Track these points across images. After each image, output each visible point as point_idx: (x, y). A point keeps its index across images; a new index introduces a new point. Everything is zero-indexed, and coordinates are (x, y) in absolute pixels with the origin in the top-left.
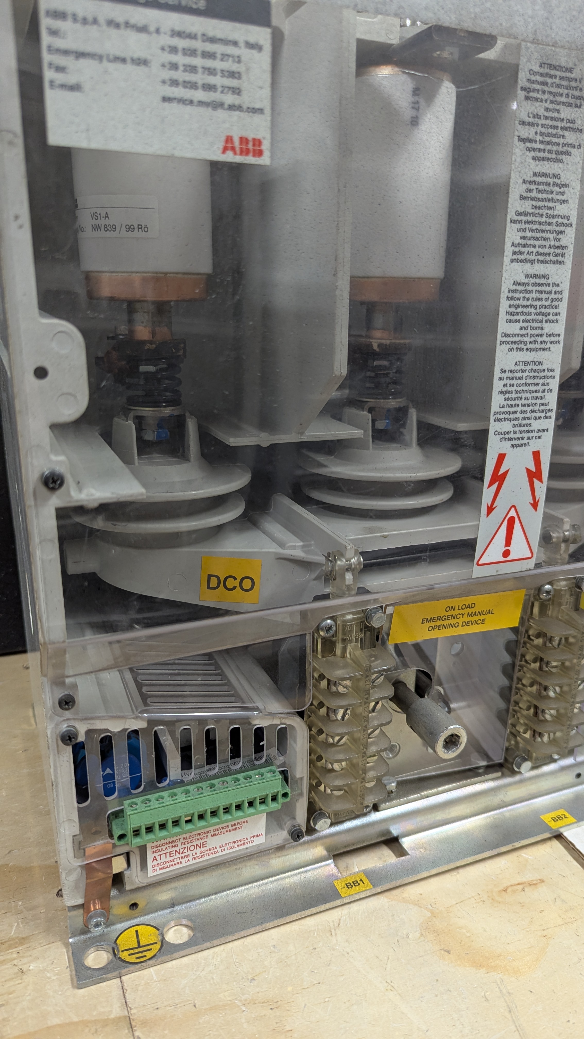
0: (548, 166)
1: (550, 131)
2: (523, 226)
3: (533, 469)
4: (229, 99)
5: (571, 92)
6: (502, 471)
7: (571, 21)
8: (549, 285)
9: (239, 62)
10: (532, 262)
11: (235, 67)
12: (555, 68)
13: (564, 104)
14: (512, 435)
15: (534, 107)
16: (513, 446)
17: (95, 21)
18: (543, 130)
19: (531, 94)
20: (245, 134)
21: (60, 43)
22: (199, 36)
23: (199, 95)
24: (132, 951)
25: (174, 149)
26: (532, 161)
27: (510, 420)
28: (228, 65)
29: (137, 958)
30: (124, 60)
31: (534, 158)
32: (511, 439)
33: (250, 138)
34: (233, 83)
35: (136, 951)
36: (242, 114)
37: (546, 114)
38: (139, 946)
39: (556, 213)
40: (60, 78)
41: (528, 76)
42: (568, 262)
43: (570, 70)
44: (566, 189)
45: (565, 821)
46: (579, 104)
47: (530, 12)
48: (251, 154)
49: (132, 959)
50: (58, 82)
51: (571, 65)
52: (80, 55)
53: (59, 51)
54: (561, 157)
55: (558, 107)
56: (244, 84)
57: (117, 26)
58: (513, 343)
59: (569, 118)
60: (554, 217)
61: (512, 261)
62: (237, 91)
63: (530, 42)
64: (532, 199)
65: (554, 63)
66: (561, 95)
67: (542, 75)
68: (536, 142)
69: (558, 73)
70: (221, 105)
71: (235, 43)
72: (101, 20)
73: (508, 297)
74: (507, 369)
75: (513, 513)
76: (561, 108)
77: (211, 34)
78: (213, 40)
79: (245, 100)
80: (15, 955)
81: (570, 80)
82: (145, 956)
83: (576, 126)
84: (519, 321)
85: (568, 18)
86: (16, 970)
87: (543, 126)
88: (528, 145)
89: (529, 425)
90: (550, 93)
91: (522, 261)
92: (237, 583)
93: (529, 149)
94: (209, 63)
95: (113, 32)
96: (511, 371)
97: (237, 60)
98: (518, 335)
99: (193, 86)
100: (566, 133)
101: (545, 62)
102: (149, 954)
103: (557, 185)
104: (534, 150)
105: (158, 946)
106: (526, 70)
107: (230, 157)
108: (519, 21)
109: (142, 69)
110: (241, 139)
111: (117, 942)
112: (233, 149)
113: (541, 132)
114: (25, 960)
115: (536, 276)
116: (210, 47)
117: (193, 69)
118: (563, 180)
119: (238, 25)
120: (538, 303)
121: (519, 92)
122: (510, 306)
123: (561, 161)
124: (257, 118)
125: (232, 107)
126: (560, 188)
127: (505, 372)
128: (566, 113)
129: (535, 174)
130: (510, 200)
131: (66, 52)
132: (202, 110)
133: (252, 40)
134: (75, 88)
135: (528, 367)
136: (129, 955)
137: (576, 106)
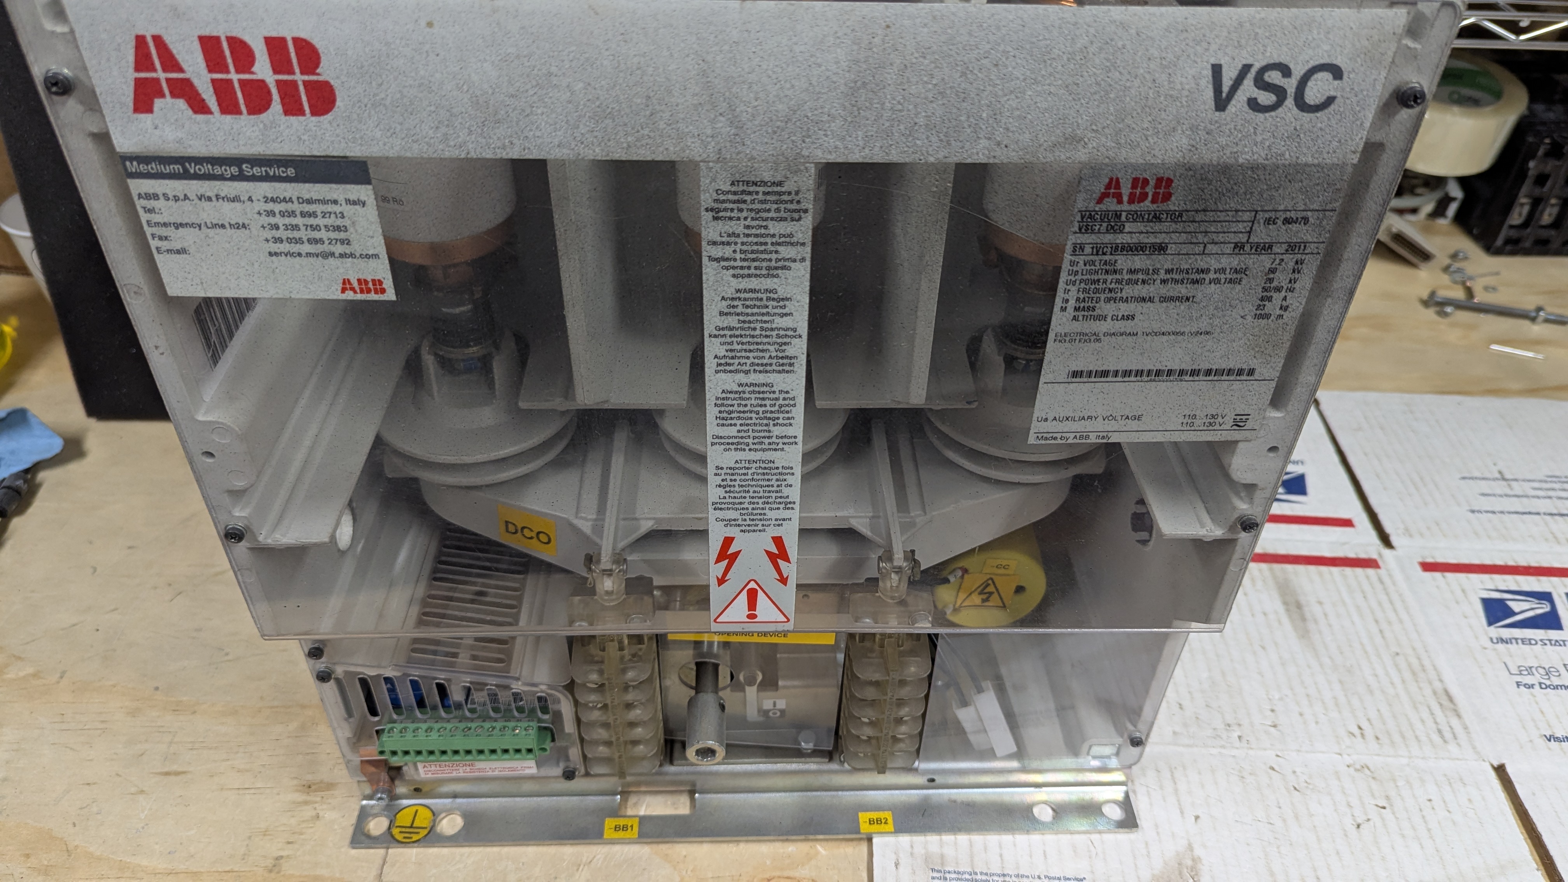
0: (756, 282)
1: (755, 248)
2: (729, 340)
3: (775, 551)
4: (339, 249)
5: (782, 206)
6: (731, 551)
7: (775, 132)
8: (774, 392)
9: (343, 217)
10: (747, 372)
11: (339, 222)
12: (755, 184)
13: (772, 219)
14: (740, 522)
15: (727, 227)
16: (742, 531)
17: (186, 197)
18: (745, 248)
19: (721, 214)
20: (362, 277)
21: (156, 218)
22: (294, 199)
23: (306, 248)
24: (404, 830)
25: (291, 292)
26: (732, 279)
27: (737, 509)
28: (331, 221)
29: (405, 838)
30: (223, 226)
31: (734, 276)
32: (739, 525)
33: (369, 279)
34: (342, 235)
35: (407, 830)
36: (355, 260)
37: (747, 231)
38: (411, 827)
39: (774, 326)
40: (164, 245)
41: (715, 196)
42: (799, 371)
43: (780, 184)
44: (787, 303)
45: (882, 828)
46: (797, 217)
47: (709, 132)
48: (373, 292)
49: (399, 837)
50: (164, 249)
51: (779, 178)
52: (178, 226)
53: (157, 224)
54: (775, 272)
55: (764, 223)
56: (352, 235)
57: (209, 199)
58: (728, 444)
59: (782, 232)
60: (772, 329)
61: (717, 372)
62: (346, 242)
63: (713, 162)
64: (738, 314)
65: (753, 179)
66: (769, 210)
67: (735, 193)
68: (735, 260)
69: (761, 189)
70: (332, 254)
71: (335, 202)
72: (192, 196)
73: (716, 405)
74: (725, 466)
75: (753, 585)
76: (770, 224)
77: (307, 196)
78: (309, 201)
79: (356, 248)
80: (319, 799)
81: (780, 194)
82: (411, 838)
83: (795, 240)
84: (735, 425)
85: (770, 131)
86: (314, 813)
87: (743, 244)
88: (723, 263)
89: (765, 514)
90: (751, 210)
91: (731, 372)
92: (534, 534)
93: (727, 268)
94: (312, 221)
95: (205, 204)
96: (730, 468)
97: (339, 215)
98: (736, 437)
99: (299, 241)
100: (780, 248)
101: (738, 179)
102: (415, 837)
103: (774, 299)
104: (734, 268)
105: (425, 832)
106: (711, 191)
107: (349, 295)
108: (693, 143)
109: (242, 233)
110: (359, 281)
111: (398, 816)
112: (353, 289)
113: (741, 250)
114: (325, 806)
115: (752, 385)
116: (307, 208)
117: (296, 227)
118: (781, 293)
119: (334, 186)
120: (761, 409)
121: (703, 213)
122: (720, 412)
123: (777, 276)
124: (372, 263)
125: (342, 256)
126: (779, 302)
127: (722, 468)
128: (775, 228)
129: (738, 291)
130: (705, 317)
131: (165, 225)
132: (312, 260)
133: (353, 197)
134: (182, 251)
135: (754, 465)
136: (401, 832)
137: (793, 220)
